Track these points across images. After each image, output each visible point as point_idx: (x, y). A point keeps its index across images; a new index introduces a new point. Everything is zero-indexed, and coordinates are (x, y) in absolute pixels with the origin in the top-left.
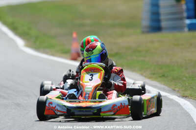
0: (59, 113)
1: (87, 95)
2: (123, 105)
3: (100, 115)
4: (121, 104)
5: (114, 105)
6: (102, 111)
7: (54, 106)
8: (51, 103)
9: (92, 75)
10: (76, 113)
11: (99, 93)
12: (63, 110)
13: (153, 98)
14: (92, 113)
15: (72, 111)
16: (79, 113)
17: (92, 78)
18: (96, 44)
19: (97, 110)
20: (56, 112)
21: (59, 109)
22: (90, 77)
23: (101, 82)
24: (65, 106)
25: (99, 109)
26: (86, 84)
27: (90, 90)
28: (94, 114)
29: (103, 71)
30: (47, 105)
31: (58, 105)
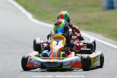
0: (36, 66)
1: (54, 54)
2: (77, 61)
3: (62, 68)
4: (76, 60)
5: (72, 61)
6: (64, 65)
7: (33, 61)
8: (31, 59)
9: (58, 41)
10: (46, 66)
11: (62, 53)
12: (38, 64)
13: (98, 56)
14: (57, 66)
15: (44, 65)
16: (49, 66)
17: (58, 43)
18: (62, 21)
19: (60, 64)
20: (34, 65)
21: (36, 63)
22: (56, 43)
23: (63, 46)
24: (40, 61)
25: (62, 64)
26: (54, 47)
27: (57, 51)
28: (58, 67)
29: (65, 39)
30: (28, 60)
31: (35, 61)
